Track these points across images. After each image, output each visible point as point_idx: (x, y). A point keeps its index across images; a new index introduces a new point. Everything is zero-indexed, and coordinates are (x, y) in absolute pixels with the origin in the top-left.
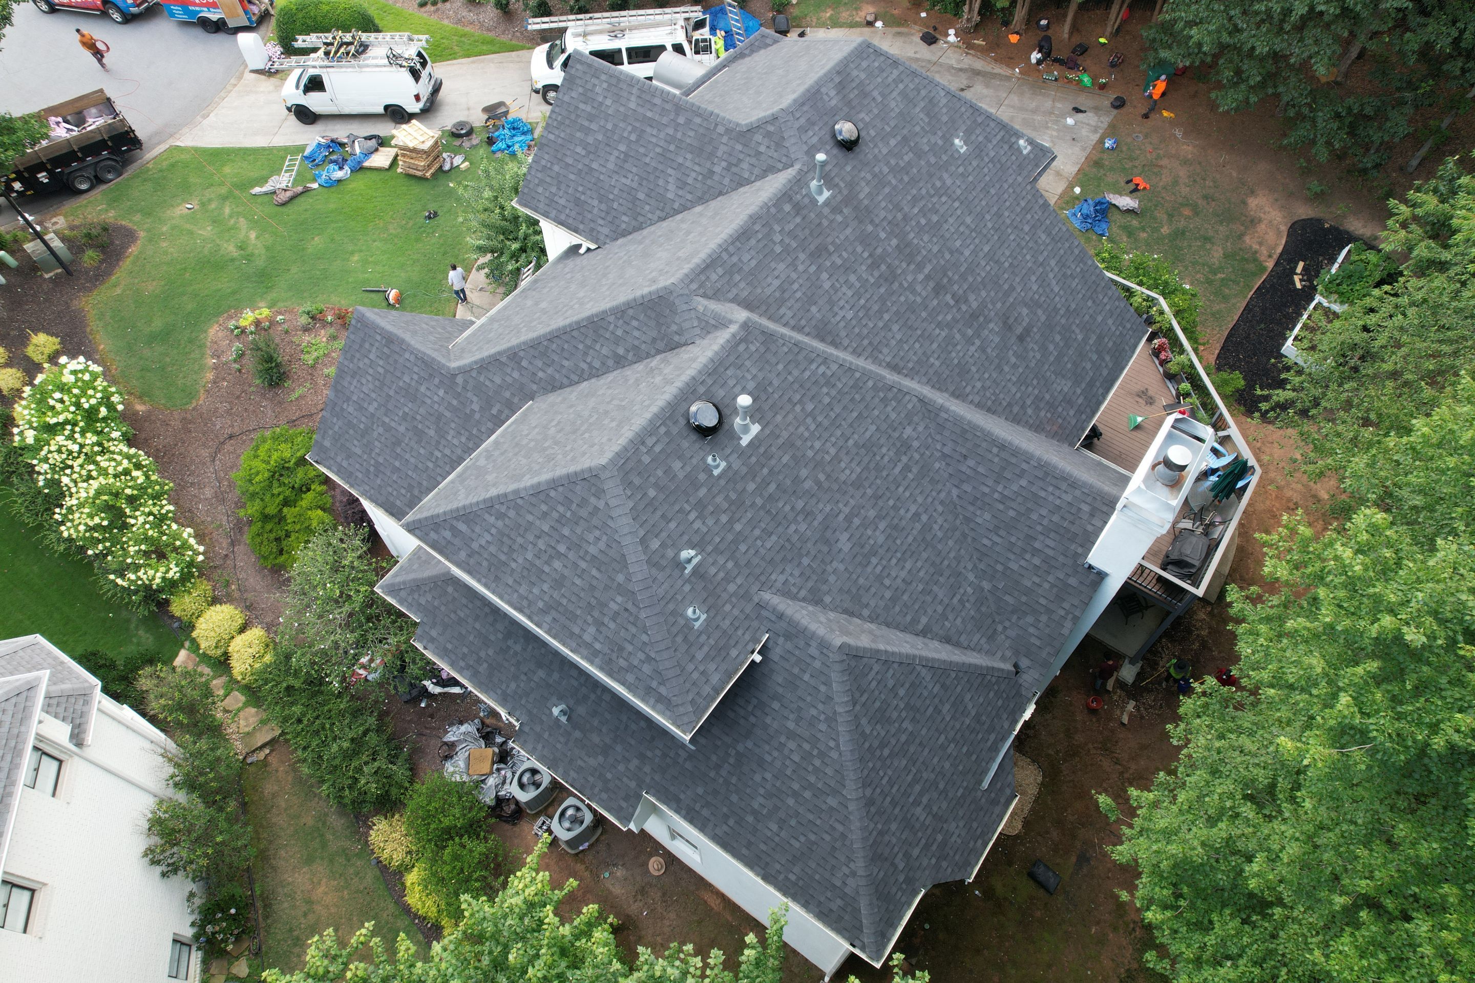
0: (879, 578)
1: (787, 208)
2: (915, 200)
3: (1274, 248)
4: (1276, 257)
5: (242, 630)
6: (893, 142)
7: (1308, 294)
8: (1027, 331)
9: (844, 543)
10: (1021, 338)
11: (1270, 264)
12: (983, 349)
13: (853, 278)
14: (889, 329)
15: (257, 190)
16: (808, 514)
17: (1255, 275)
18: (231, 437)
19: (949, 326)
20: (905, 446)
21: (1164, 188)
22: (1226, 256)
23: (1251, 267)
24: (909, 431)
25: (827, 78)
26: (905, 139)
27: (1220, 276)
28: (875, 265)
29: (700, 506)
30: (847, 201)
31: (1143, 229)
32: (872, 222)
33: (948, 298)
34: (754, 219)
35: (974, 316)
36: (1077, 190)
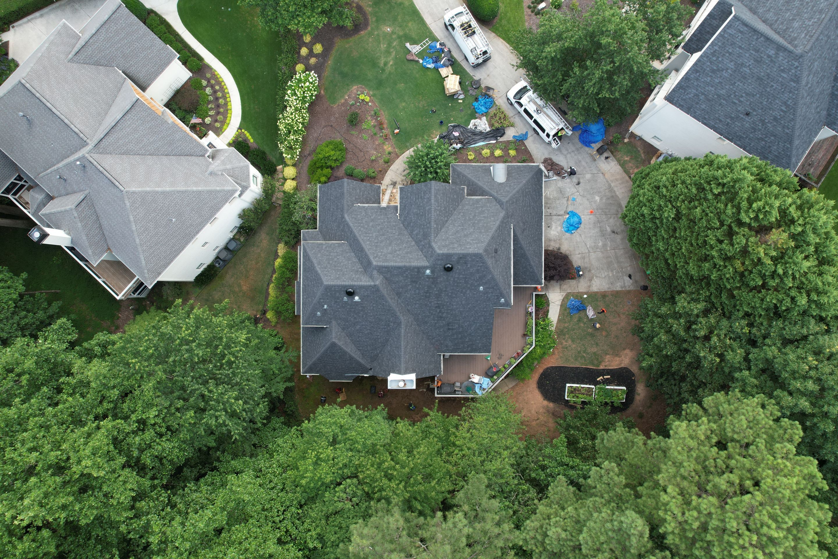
0: (359, 337)
1: (416, 270)
2: (453, 289)
3: (610, 366)
4: (606, 368)
5: (293, 179)
6: (461, 276)
7: (596, 383)
8: (452, 329)
9: (358, 327)
10: (449, 329)
11: (601, 367)
12: (436, 323)
13: (417, 291)
14: (416, 304)
15: (408, 45)
16: (355, 318)
17: (593, 364)
18: (331, 126)
19: (432, 314)
20: (389, 326)
21: (610, 322)
22: (594, 353)
23: (596, 362)
24: (392, 324)
25: (459, 254)
26: (466, 278)
27: (584, 355)
28: (427, 293)
29: (336, 302)
30: (432, 278)
31: (585, 324)
32: (435, 286)
33: (438, 310)
34: (405, 266)
35: (441, 317)
36: (585, 296)
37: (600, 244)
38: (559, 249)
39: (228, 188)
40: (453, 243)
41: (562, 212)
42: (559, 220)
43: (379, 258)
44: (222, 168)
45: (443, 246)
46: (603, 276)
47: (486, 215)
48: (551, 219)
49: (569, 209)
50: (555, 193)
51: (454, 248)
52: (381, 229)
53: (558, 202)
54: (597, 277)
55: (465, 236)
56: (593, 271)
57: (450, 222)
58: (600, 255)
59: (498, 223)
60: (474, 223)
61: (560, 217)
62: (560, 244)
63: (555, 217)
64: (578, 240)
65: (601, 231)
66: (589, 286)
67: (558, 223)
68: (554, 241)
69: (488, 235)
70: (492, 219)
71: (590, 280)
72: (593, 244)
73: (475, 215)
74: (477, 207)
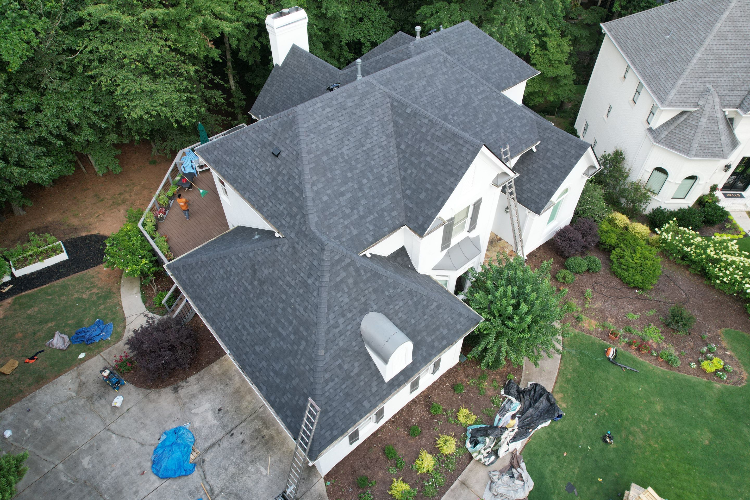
36: (82, 356)
37: (86, 462)
38: (176, 390)
39: (673, 94)
40: (357, 105)
41: (208, 457)
42: (206, 439)
43: (439, 62)
44: (708, 110)
45: (367, 93)
46: (54, 410)
47: (343, 200)
48: (224, 427)
49: (196, 474)
50: (250, 484)
51: (350, 96)
52: (475, 116)
53: (232, 469)
54: (70, 398)
55: (347, 132)
56: (82, 402)
57: (393, 151)
58: (78, 441)
59: (309, 193)
60: (352, 169)
61: (207, 445)
62: (178, 398)
63: (220, 435)
64: (143, 433)
65: (96, 488)
66: (79, 375)
67: (205, 432)
68: (194, 396)
69: (309, 152)
70: (325, 198)
71: (81, 385)
72: (104, 448)
73: (361, 189)
74: (370, 213)
